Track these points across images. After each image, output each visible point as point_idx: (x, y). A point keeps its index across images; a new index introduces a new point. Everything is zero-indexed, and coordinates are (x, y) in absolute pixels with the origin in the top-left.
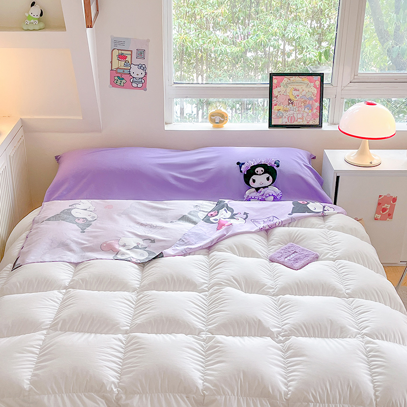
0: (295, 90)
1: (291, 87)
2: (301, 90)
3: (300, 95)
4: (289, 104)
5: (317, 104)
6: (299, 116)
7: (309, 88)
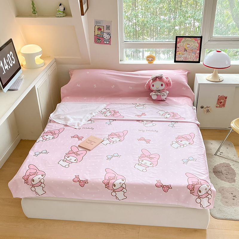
0: (188, 44)
1: (186, 43)
2: (191, 45)
3: (190, 47)
4: (185, 51)
5: (198, 52)
6: (189, 57)
7: (195, 44)
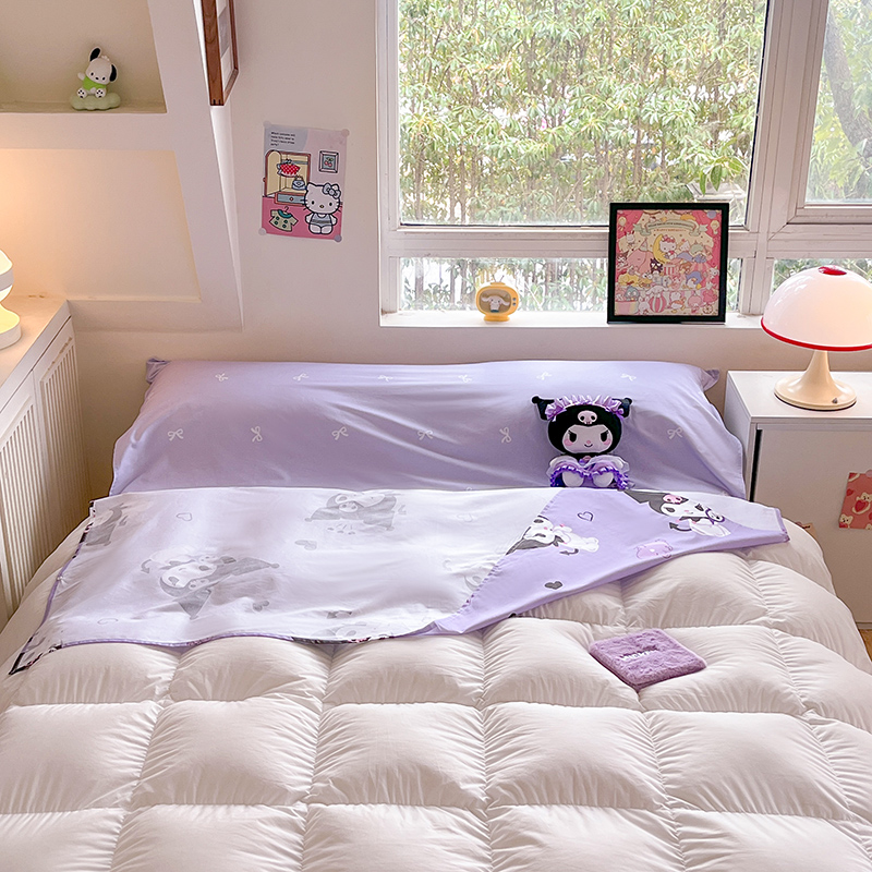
0: (667, 240)
1: (657, 233)
2: (678, 241)
3: (678, 252)
4: (653, 270)
5: (715, 271)
6: (675, 297)
7: (697, 237)
